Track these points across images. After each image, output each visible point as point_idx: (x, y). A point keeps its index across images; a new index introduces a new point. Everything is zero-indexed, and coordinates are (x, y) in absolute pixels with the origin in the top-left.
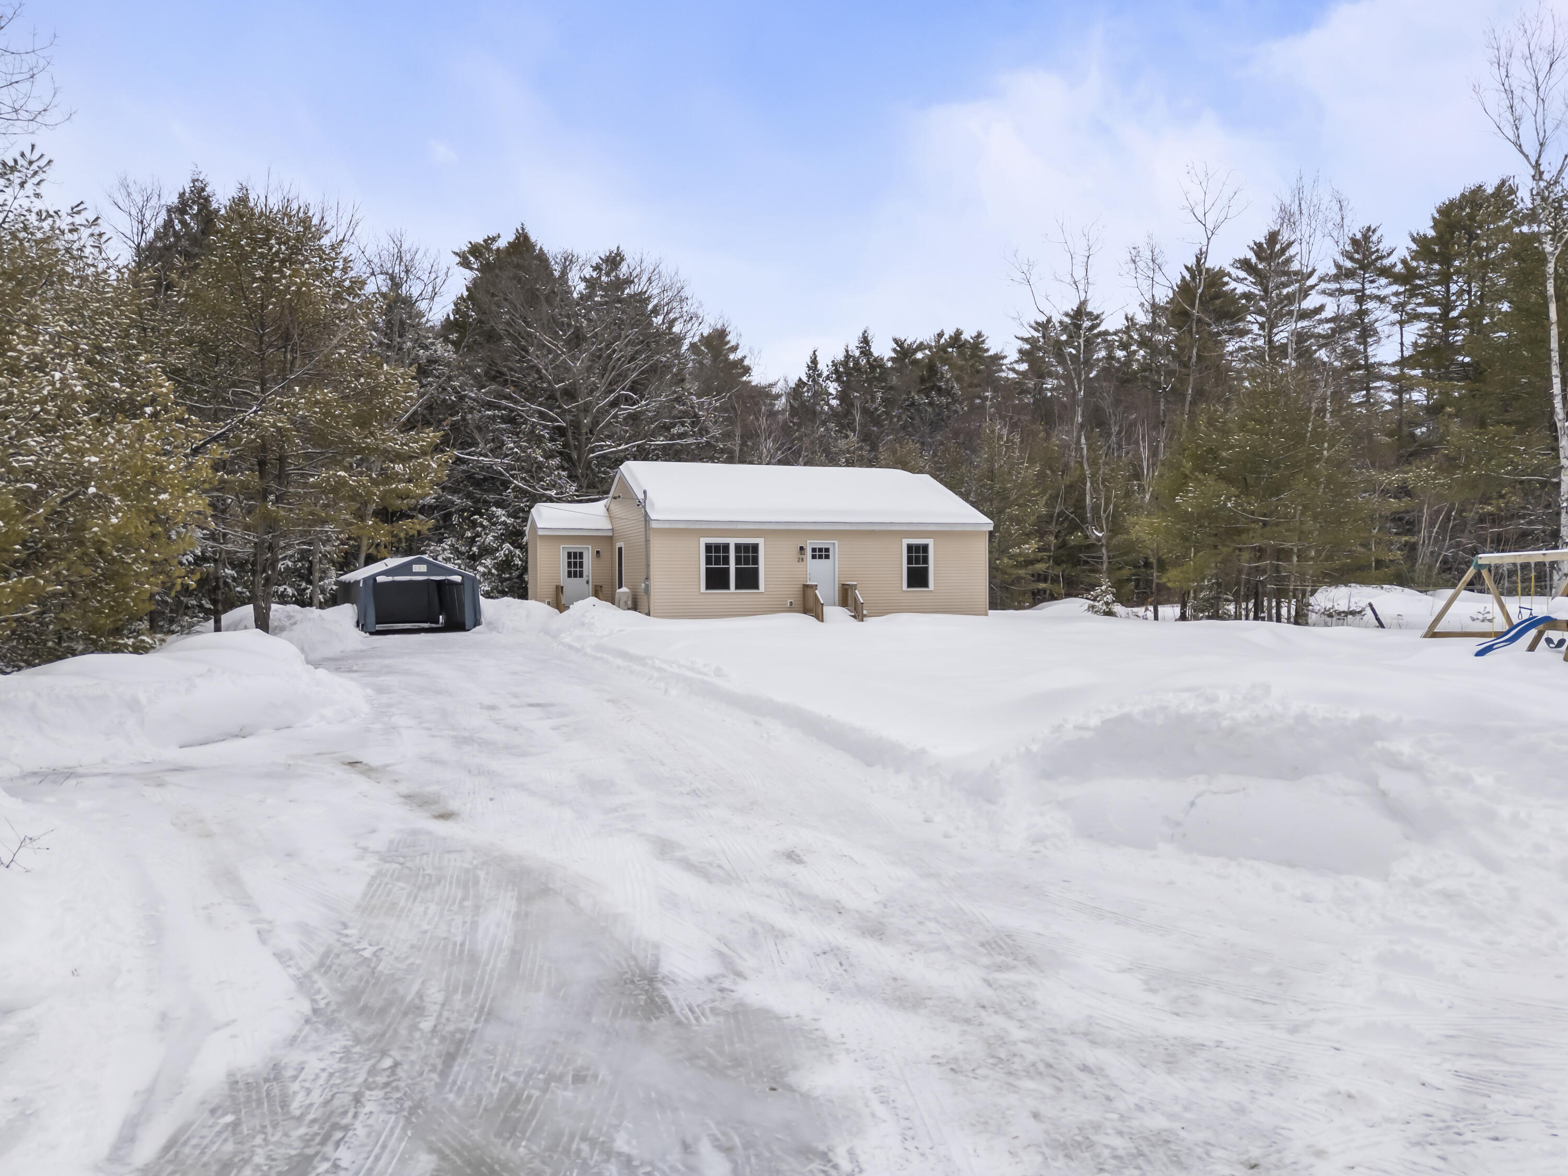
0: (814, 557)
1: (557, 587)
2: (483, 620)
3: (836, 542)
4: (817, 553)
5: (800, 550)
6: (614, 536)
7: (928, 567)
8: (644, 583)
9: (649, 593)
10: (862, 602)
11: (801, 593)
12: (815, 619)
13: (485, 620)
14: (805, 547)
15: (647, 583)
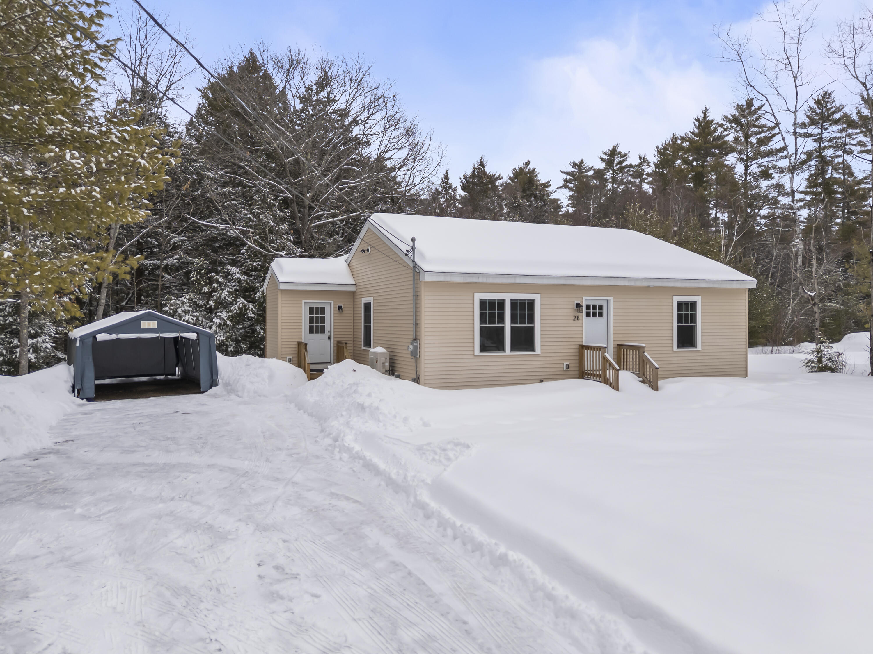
0: (588, 315)
1: (299, 344)
2: (220, 381)
3: (611, 299)
4: (591, 311)
5: (576, 307)
6: (358, 291)
7: (696, 325)
8: (412, 344)
9: (418, 356)
10: (657, 366)
11: (577, 354)
12: (608, 386)
13: (222, 380)
14: (581, 304)
15: (415, 344)
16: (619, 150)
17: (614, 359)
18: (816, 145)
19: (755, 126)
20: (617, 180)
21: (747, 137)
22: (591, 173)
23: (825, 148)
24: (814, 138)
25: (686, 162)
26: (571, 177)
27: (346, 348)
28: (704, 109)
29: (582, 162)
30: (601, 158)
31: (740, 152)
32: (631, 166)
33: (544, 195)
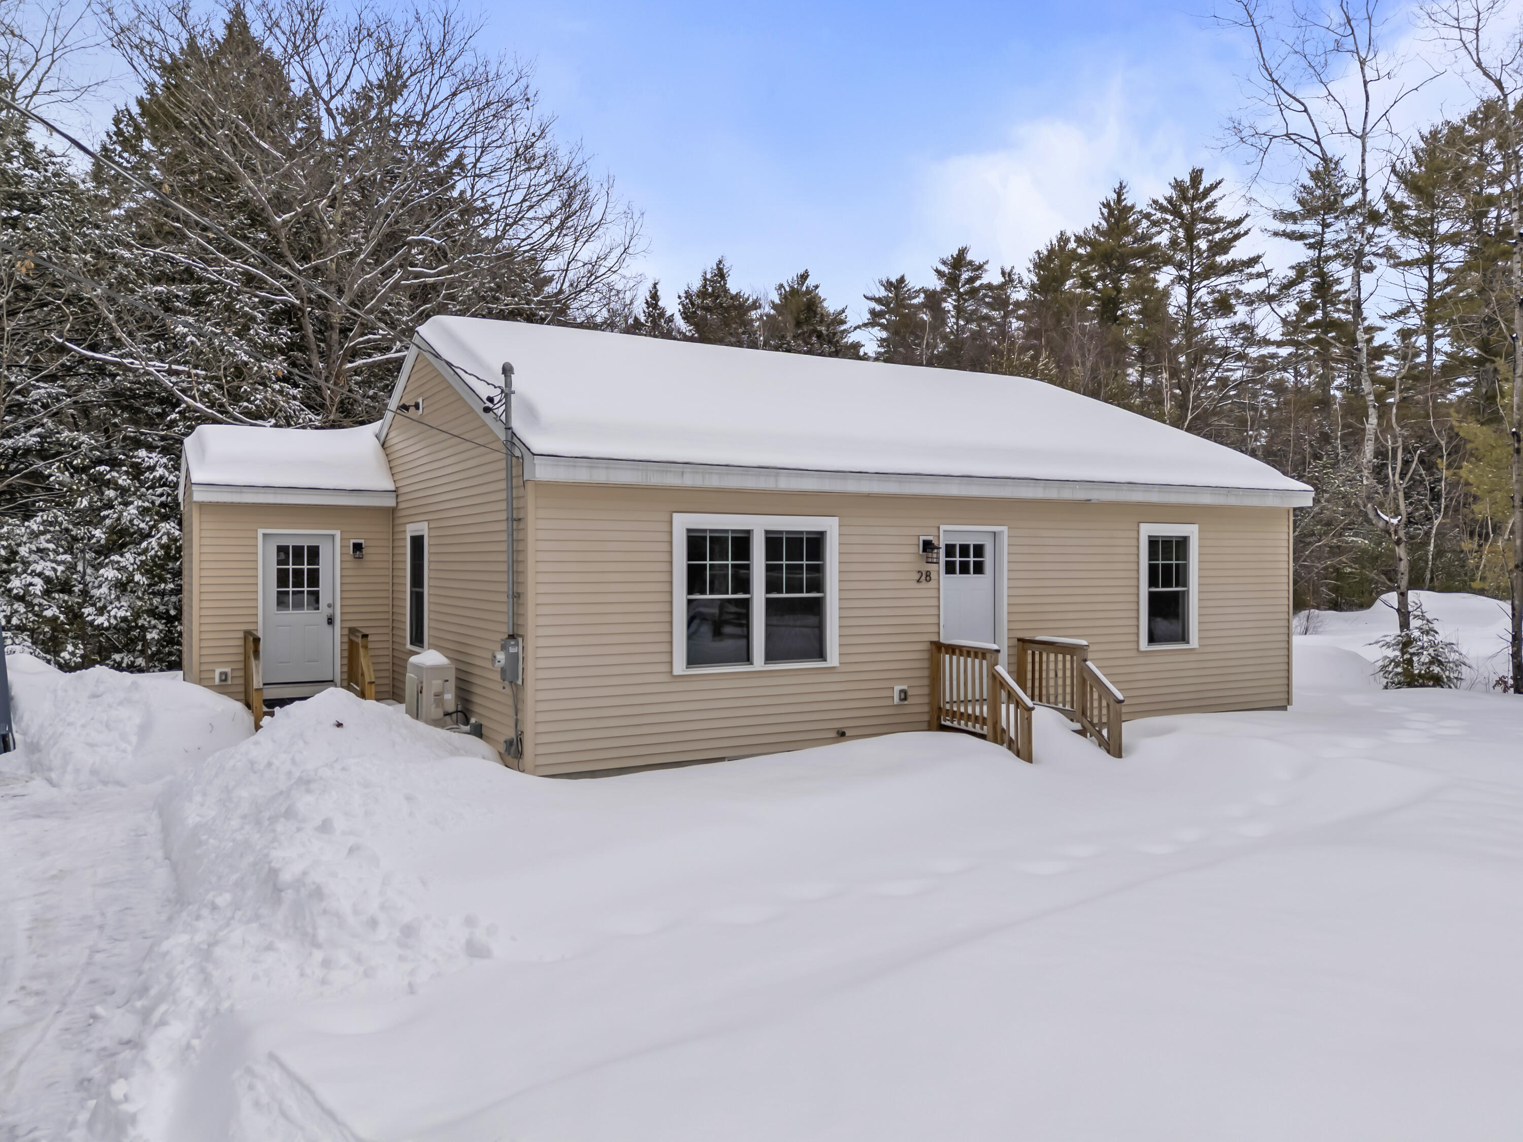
0: (950, 569)
1: (247, 633)
2: (17, 736)
3: (1004, 529)
4: (958, 559)
5: (924, 550)
6: (401, 506)
7: (1188, 591)
8: (504, 648)
9: (520, 682)
10: (1120, 696)
11: (926, 664)
12: (1003, 749)
13: (25, 734)
14: (935, 542)
15: (512, 650)
16: (969, 257)
17: (1009, 673)
18: (1313, 253)
19: (1205, 220)
20: (965, 312)
21: (1191, 238)
22: (921, 299)
23: (1328, 259)
24: (1307, 242)
25: (1086, 282)
26: (883, 308)
27: (366, 647)
28: (1117, 186)
29: (902, 280)
30: (937, 271)
31: (1180, 266)
32: (989, 287)
33: (835, 334)
